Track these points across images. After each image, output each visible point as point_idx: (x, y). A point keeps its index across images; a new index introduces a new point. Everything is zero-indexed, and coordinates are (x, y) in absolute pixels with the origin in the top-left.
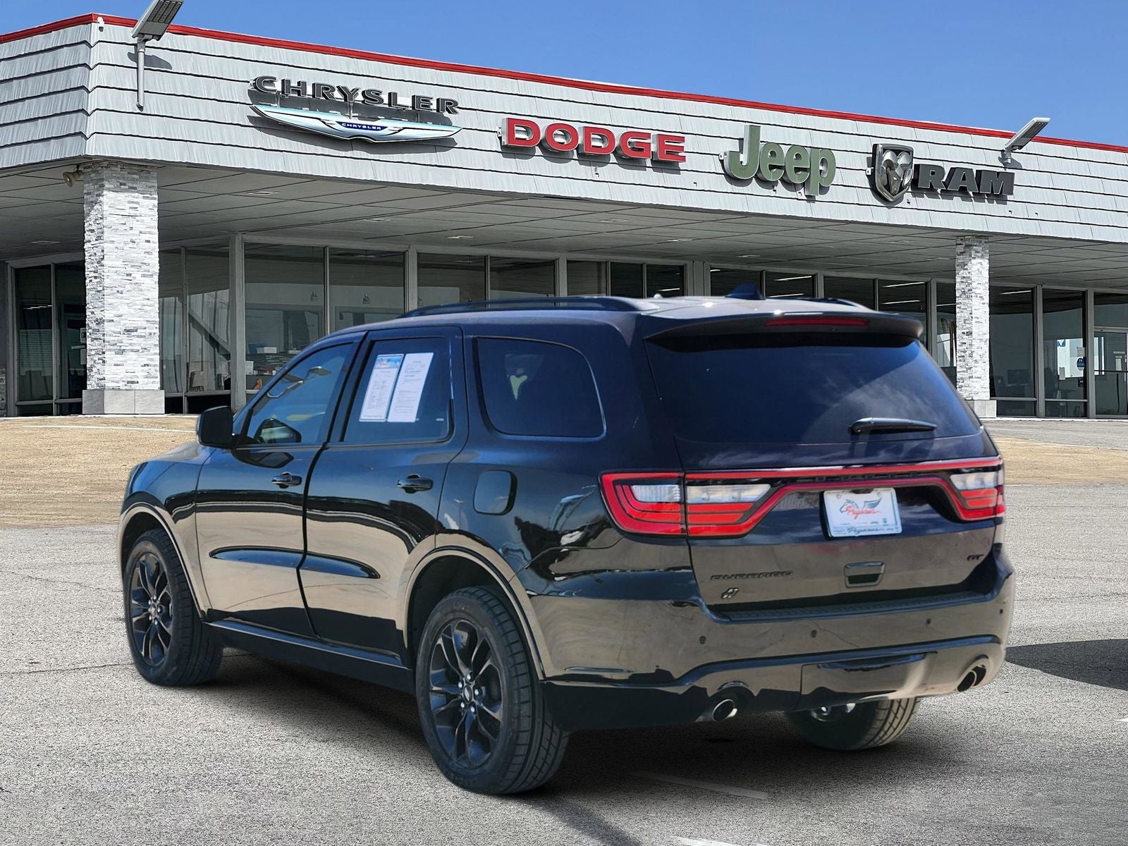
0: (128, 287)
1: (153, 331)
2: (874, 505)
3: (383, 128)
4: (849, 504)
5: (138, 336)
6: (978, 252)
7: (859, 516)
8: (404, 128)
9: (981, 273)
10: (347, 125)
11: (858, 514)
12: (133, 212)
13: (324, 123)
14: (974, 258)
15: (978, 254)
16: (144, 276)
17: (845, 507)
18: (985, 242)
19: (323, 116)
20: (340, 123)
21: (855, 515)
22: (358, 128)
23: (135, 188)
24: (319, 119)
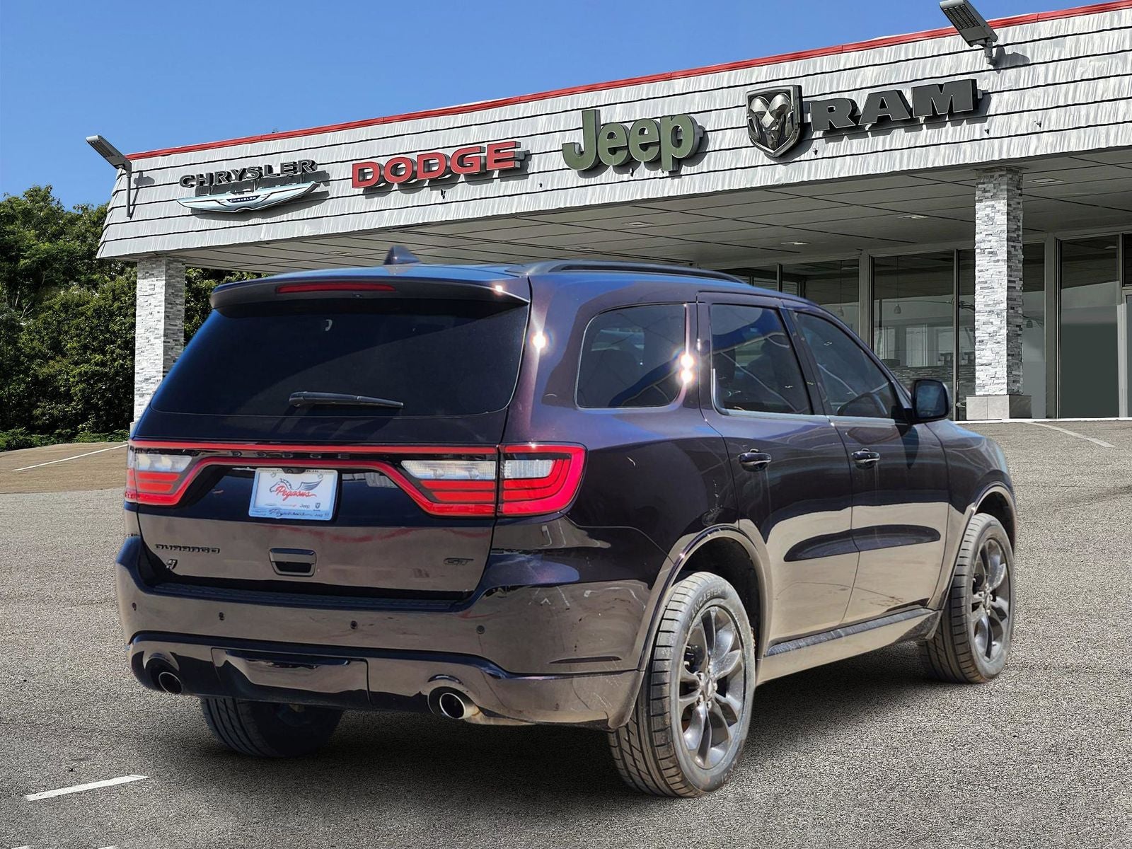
0: (148, 347)
1: (158, 379)
2: (311, 487)
3: (257, 197)
4: (282, 484)
5: (152, 383)
6: (987, 192)
7: (290, 497)
8: (272, 193)
9: (992, 219)
10: (234, 201)
11: (288, 496)
12: (151, 292)
13: (219, 203)
14: (981, 201)
15: (987, 194)
16: (155, 338)
17: (277, 486)
18: (1000, 176)
19: (218, 197)
20: (229, 200)
21: (285, 496)
22: (241, 201)
23: (153, 274)
24: (215, 200)
